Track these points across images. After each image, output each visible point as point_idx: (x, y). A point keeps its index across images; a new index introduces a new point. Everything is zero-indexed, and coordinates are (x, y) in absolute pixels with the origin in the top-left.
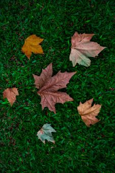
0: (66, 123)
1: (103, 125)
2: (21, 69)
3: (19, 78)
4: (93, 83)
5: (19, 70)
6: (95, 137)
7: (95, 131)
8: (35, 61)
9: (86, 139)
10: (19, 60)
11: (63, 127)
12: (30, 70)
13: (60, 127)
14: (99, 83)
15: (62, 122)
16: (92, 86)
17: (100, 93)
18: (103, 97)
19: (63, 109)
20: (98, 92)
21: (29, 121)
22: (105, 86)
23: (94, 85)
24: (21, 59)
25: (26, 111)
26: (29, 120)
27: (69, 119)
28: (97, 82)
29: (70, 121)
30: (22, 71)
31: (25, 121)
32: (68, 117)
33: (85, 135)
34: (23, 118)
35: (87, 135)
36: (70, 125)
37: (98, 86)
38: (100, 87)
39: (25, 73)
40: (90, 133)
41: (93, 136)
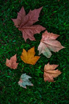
0: (38, 88)
1: (65, 90)
2: (4, 47)
3: (3, 53)
4: (58, 57)
5: (2, 47)
6: (59, 98)
7: (59, 94)
8: (15, 41)
9: (53, 100)
10: (2, 40)
11: (36, 91)
12: (11, 48)
13: (34, 91)
14: (63, 58)
15: (35, 87)
16: (58, 60)
17: (64, 66)
18: (66, 69)
19: (36, 78)
20: (63, 64)
22: (67, 60)
24: (4, 40)
25: (8, 79)
26: (10, 85)
27: (40, 85)
28: (62, 58)
29: (41, 87)
30: (5, 48)
32: (40, 83)
33: (52, 97)
34: (6, 84)
35: (54, 97)
36: (41, 89)
37: (62, 60)
38: (64, 61)
39: (7, 50)
40: (56, 95)
41: (58, 98)
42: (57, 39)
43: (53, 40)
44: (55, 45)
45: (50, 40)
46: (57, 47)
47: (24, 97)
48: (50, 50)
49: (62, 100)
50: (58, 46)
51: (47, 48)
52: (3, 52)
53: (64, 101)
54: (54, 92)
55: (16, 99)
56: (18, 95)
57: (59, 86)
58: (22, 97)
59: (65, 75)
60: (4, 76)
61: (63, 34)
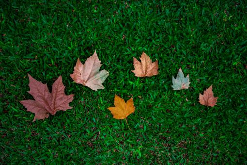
0: (160, 85)
1: (162, 46)
2: (102, 135)
3: (112, 137)
4: (117, 57)
5: (103, 137)
6: (174, 54)
7: (168, 55)
8: (94, 119)
9: (176, 64)
10: (92, 138)
11: (164, 88)
12: (104, 124)
13: (165, 90)
14: (117, 50)
15: (159, 89)
16: (121, 58)
17: (128, 50)
18: (132, 46)
19: (146, 88)
20: (127, 51)
21: (160, 126)
22: (120, 45)
23: (120, 56)
24: (92, 135)
25: (148, 129)
26: (158, 125)
27: (155, 82)
28: (117, 52)
29: (158, 80)
30: (104, 134)
31: (160, 129)
32: (153, 83)
33: (172, 64)
34: (156, 131)
35: (173, 63)
36: (162, 80)
37: (120, 51)
38: (122, 49)
39: (107, 130)
40: (170, 59)
41: (173, 57)
42: (83, 63)
43: (84, 68)
44: (92, 65)
45: (84, 72)
46: (95, 62)
47: (174, 105)
48: (97, 73)
49: (176, 50)
50: (93, 62)
51: (94, 77)
52: (109, 136)
53: (177, 48)
54: (166, 62)
55: (177, 116)
56: (171, 114)
57: (156, 55)
58: (173, 107)
59: (141, 48)
60: (145, 134)
61: (85, 50)
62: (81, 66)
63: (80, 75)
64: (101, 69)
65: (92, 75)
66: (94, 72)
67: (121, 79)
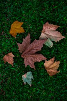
0: (40, 79)
2: (8, 41)
3: (7, 47)
4: (59, 50)
5: (7, 41)
6: (61, 88)
7: (61, 84)
9: (55, 90)
10: (7, 34)
11: (38, 82)
12: (15, 42)
13: (37, 82)
14: (64, 50)
15: (38, 78)
17: (64, 57)
21: (14, 78)
23: (60, 52)
25: (12, 71)
26: (14, 77)
27: (43, 76)
29: (44, 78)
30: (9, 42)
31: (12, 78)
32: (42, 74)
33: (54, 87)
34: (10, 75)
35: (55, 87)
36: (44, 80)
37: (63, 52)
38: (65, 53)
39: (11, 43)
40: (58, 86)
41: (59, 88)
43: (53, 31)
44: (55, 36)
45: (50, 31)
47: (27, 88)
50: (58, 36)
52: (7, 45)
53: (65, 91)
54: (56, 83)
55: (20, 89)
56: (22, 86)
57: (60, 77)
58: (26, 87)
59: (66, 66)
60: (9, 68)
61: (63, 28)
62: (54, 28)
63: (48, 28)
64: (53, 42)
65: (49, 36)
66: (51, 37)
67: (44, 53)
